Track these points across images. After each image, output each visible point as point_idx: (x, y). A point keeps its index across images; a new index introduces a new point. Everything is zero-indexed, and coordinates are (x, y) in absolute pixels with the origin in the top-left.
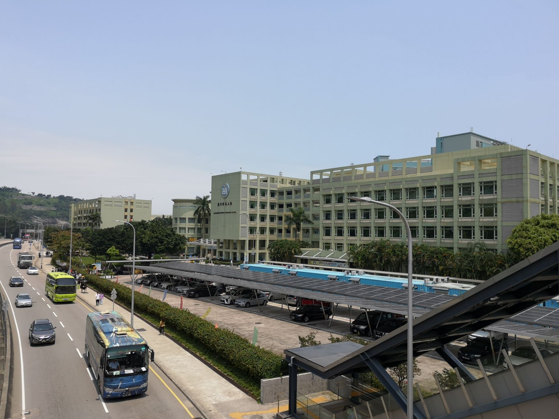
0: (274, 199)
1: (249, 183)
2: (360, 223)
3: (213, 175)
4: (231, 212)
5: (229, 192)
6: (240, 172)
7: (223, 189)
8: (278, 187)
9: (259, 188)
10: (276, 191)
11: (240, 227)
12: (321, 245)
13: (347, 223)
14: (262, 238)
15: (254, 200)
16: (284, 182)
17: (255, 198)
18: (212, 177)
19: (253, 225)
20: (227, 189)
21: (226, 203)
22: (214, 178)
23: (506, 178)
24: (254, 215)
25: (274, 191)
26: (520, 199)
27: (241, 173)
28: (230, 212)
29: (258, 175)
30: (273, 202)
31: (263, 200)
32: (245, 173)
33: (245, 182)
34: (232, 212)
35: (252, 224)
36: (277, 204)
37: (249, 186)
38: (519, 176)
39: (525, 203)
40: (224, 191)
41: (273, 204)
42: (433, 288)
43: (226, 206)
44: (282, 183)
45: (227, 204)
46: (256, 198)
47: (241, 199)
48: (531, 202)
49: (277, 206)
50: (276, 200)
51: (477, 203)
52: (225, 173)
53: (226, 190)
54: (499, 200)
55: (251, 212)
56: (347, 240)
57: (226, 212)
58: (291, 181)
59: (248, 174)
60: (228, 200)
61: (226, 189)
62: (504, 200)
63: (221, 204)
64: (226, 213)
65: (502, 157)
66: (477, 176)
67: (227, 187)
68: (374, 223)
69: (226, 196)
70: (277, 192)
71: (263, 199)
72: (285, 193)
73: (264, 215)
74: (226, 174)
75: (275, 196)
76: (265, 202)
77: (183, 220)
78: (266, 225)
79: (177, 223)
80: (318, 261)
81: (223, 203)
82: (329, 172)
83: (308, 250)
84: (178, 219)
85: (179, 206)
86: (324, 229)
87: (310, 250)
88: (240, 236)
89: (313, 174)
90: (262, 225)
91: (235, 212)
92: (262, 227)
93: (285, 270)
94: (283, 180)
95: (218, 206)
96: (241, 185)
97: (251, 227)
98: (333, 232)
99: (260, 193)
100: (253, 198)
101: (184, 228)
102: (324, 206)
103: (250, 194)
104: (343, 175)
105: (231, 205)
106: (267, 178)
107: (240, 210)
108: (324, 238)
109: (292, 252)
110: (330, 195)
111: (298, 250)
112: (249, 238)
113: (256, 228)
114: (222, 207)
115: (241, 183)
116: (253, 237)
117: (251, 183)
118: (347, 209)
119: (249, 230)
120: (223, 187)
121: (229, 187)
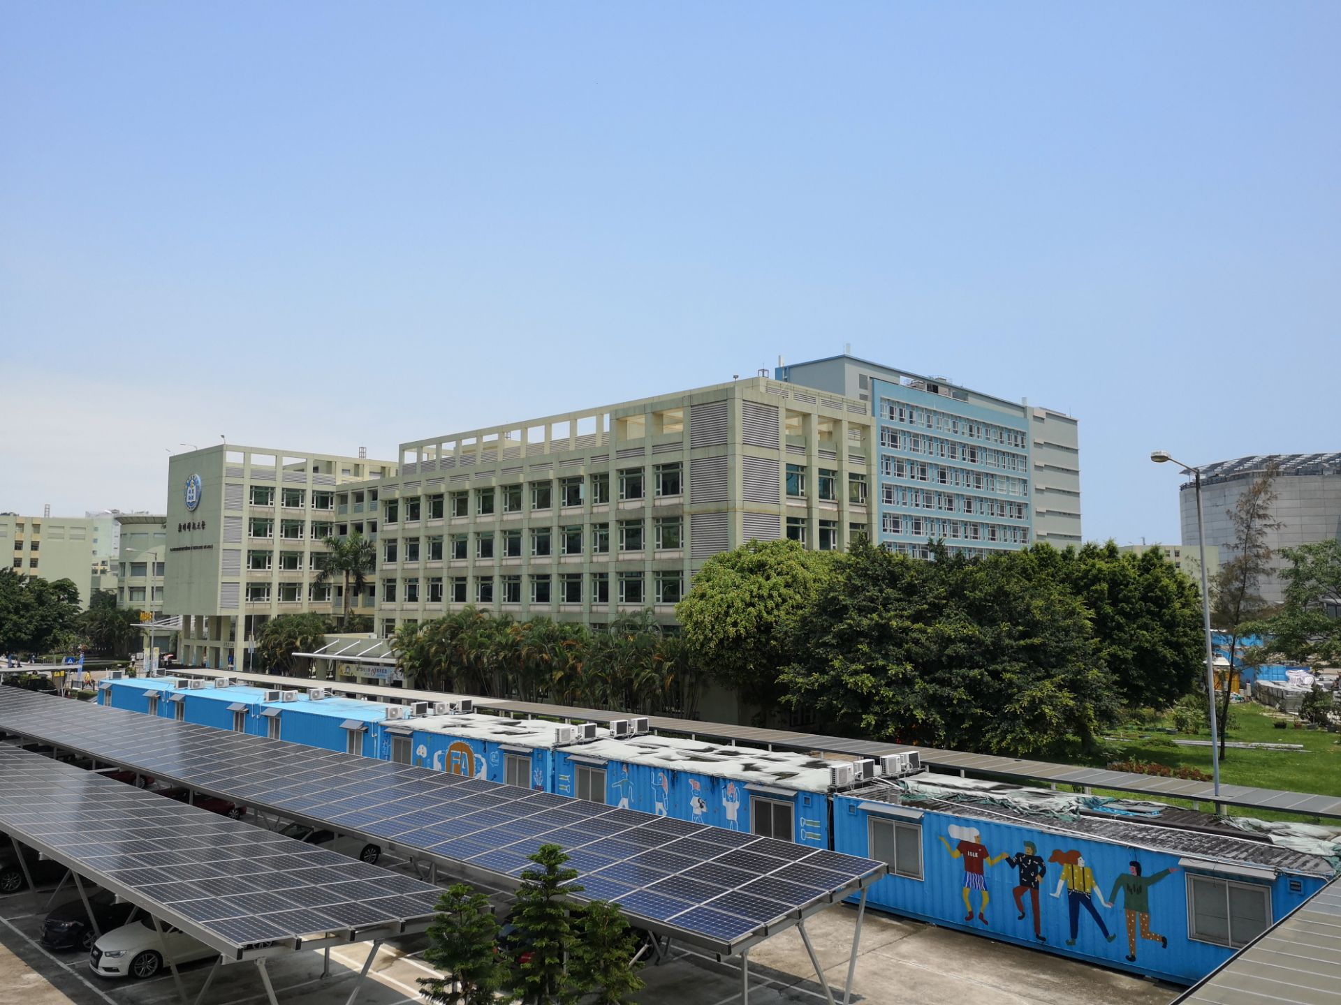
0: (327, 514)
1: (247, 474)
2: (449, 568)
3: (171, 455)
4: (204, 545)
5: (199, 497)
6: (222, 446)
8: (338, 483)
9: (279, 485)
10: (332, 493)
11: (220, 584)
12: (378, 625)
13: (426, 568)
14: (288, 609)
15: (263, 516)
16: (360, 471)
17: (267, 510)
18: (171, 458)
19: (260, 577)
20: (197, 487)
21: (194, 524)
22: (174, 461)
23: (699, 454)
24: (265, 552)
25: (328, 493)
26: (723, 506)
27: (225, 448)
28: (201, 547)
29: (278, 454)
30: (324, 520)
31: (293, 515)
32: (235, 449)
33: (238, 472)
34: (205, 547)
35: (259, 575)
36: (334, 525)
37: (248, 482)
38: (720, 451)
39: (730, 515)
40: (191, 495)
41: (325, 526)
43: (194, 531)
44: (357, 474)
45: (196, 526)
46: (272, 510)
47: (224, 513)
48: (747, 513)
49: (333, 530)
50: (332, 514)
51: (648, 515)
52: (195, 450)
53: (195, 491)
54: (687, 508)
55: (255, 545)
57: (194, 545)
58: (383, 468)
59: (247, 451)
60: (198, 518)
61: (194, 488)
62: (696, 508)
63: (185, 526)
64: (195, 548)
65: (692, 406)
66: (649, 450)
67: (196, 483)
68: (474, 567)
69: (195, 505)
70: (334, 495)
71: (293, 513)
72: (350, 499)
73: (296, 553)
75: (330, 506)
76: (297, 521)
77: (139, 568)
78: (298, 578)
79: (124, 575)
80: (354, 665)
81: (189, 524)
82: (434, 446)
83: (337, 639)
84: (128, 567)
85: (132, 534)
86: (384, 585)
87: (341, 638)
88: (219, 607)
89: (404, 450)
90: (289, 578)
91: (210, 547)
92: (287, 581)
93: (166, 692)
94: (357, 466)
95: (180, 531)
96: (224, 478)
97: (252, 584)
98: (401, 591)
99: (283, 499)
100: (261, 511)
101: (143, 589)
102: (385, 528)
103: (253, 501)
104: (461, 454)
105: (203, 528)
106: (306, 463)
107: (222, 540)
108: (383, 607)
109: (294, 643)
110: (396, 501)
111: (314, 640)
112: (246, 610)
113: (269, 584)
114: (186, 533)
115: (224, 474)
116: (259, 607)
117: (257, 473)
118: (426, 535)
119: (247, 590)
120: (189, 485)
121: (200, 484)
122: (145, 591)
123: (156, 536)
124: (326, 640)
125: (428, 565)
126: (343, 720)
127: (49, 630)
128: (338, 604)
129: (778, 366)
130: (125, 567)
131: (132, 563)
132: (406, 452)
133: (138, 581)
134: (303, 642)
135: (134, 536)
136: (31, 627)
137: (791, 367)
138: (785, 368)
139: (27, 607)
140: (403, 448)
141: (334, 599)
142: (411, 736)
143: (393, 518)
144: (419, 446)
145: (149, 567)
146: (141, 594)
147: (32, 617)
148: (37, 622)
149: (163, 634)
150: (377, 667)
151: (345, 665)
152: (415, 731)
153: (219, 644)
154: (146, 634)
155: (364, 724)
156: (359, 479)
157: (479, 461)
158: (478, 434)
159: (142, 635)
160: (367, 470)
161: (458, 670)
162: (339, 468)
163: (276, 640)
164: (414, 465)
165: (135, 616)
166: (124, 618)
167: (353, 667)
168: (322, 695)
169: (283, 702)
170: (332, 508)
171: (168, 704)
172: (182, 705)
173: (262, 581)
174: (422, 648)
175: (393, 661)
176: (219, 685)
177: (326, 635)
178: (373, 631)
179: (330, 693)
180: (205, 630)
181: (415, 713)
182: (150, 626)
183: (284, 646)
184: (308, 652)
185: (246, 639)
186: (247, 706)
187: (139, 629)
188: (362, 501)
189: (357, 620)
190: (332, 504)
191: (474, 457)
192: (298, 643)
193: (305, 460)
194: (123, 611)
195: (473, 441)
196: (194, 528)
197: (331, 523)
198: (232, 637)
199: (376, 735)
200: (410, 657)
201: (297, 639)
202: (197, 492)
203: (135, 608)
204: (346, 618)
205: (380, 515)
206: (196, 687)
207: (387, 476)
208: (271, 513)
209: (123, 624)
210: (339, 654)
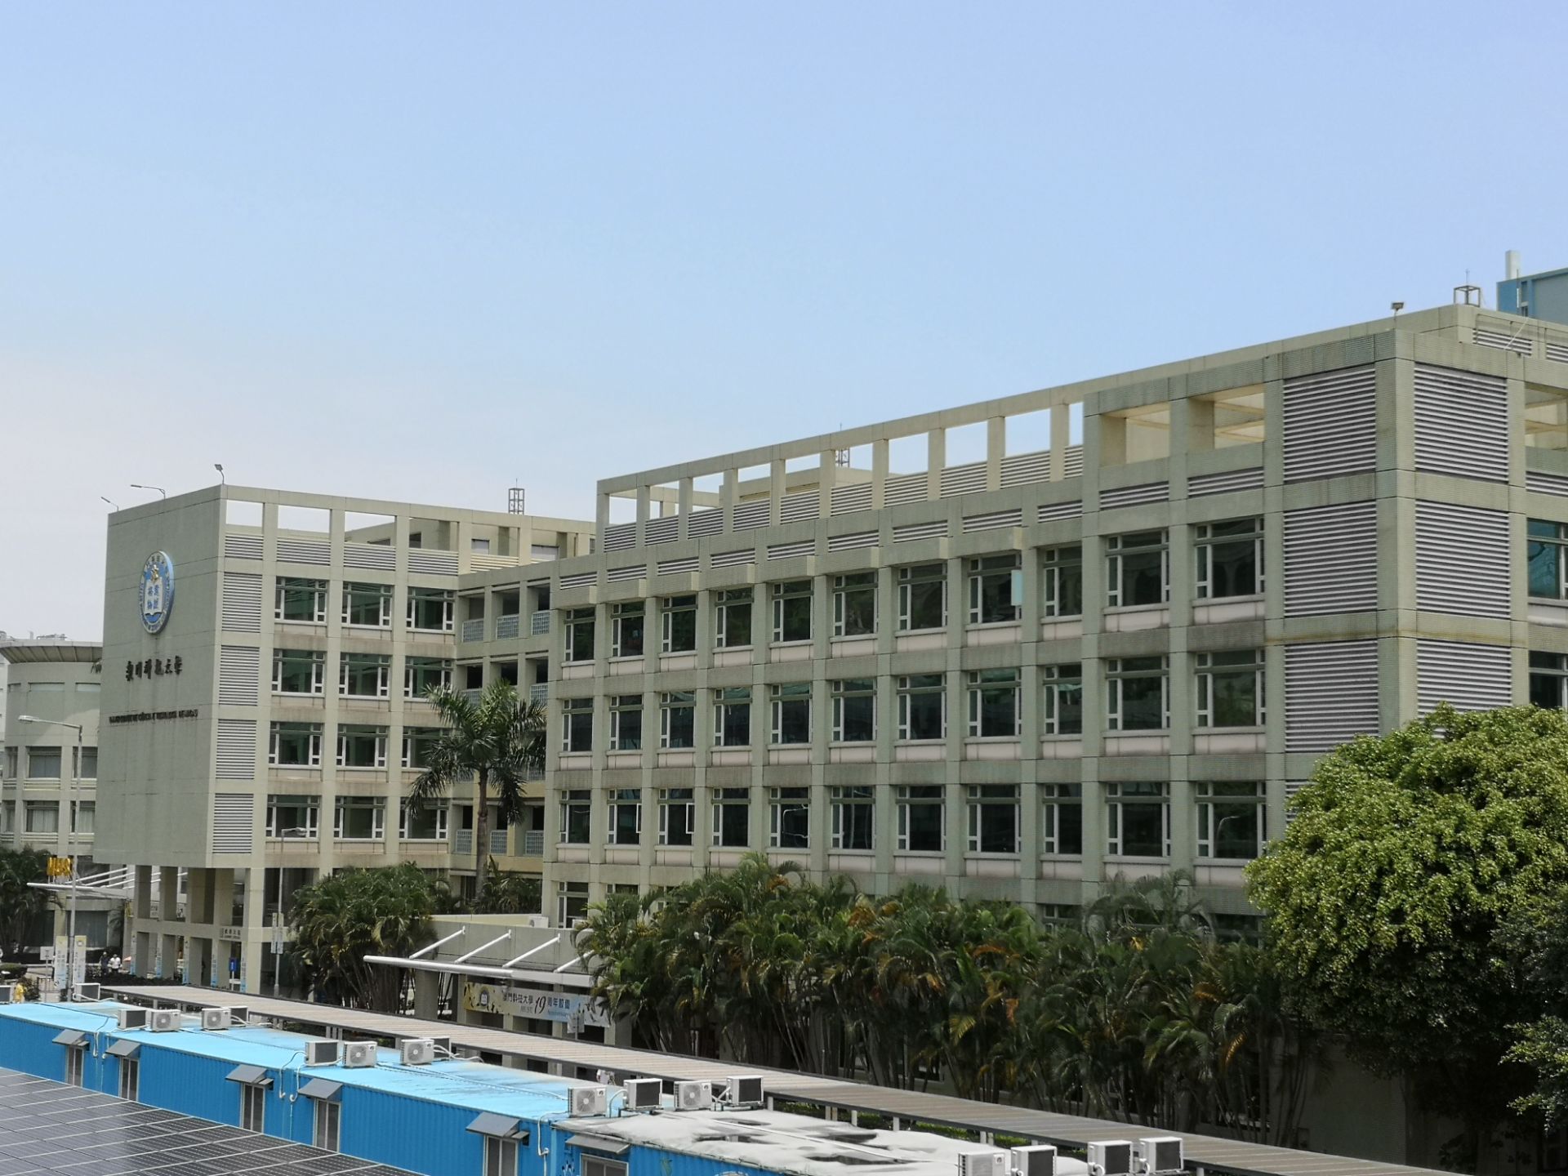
0: (439, 640)
1: (270, 552)
2: (710, 766)
3: (114, 510)
4: (178, 709)
5: (170, 604)
6: (217, 489)
7: (149, 584)
8: (464, 570)
9: (337, 575)
10: (451, 593)
11: (212, 798)
13: (657, 767)
14: (354, 856)
15: (304, 646)
16: (512, 543)
17: (310, 631)
18: (111, 516)
19: (295, 783)
20: (166, 581)
21: (159, 663)
22: (118, 521)
23: (1304, 496)
24: (307, 725)
25: (440, 592)
26: (1365, 623)
27: (222, 494)
28: (172, 715)
29: (336, 506)
30: (432, 653)
31: (366, 642)
32: (246, 494)
33: (249, 546)
34: (182, 714)
35: (294, 779)
36: (454, 666)
37: (271, 569)
38: (1358, 489)
39: (1385, 644)
40: (152, 598)
41: (435, 667)
42: (573, 1140)
43: (160, 678)
44: (504, 549)
45: (164, 668)
46: (321, 631)
47: (221, 638)
48: (1428, 641)
49: (453, 676)
50: (450, 640)
51: (1178, 645)
52: (159, 497)
53: (160, 590)
54: (1274, 629)
55: (287, 709)
56: (655, 863)
57: (159, 711)
58: (562, 535)
59: (270, 500)
60: (167, 650)
61: (160, 582)
62: (1297, 628)
63: (139, 666)
64: (161, 716)
65: (1286, 380)
66: (1179, 488)
67: (163, 571)
69: (161, 620)
70: (456, 597)
71: (366, 637)
72: (490, 606)
73: (371, 729)
74: (165, 501)
75: (445, 622)
76: (375, 657)
77: (45, 758)
78: (378, 785)
79: (15, 775)
80: (497, 988)
81: (149, 663)
82: (675, 485)
83: (459, 926)
84: (23, 757)
85: (30, 684)
86: (564, 805)
87: (468, 925)
88: (209, 849)
89: (607, 495)
90: (357, 784)
91: (191, 714)
92: (353, 793)
94: (504, 530)
95: (129, 678)
96: (220, 561)
97: (280, 798)
98: (601, 819)
99: (345, 607)
100: (300, 633)
101: (53, 806)
102: (566, 674)
103: (282, 611)
104: (736, 501)
105: (178, 672)
106: (395, 524)
107: (216, 699)
108: (561, 855)
109: (368, 934)
110: (590, 612)
111: (412, 927)
112: (267, 855)
113: (316, 798)
114: (143, 683)
115: (221, 552)
116: (294, 851)
117: (292, 548)
118: (659, 689)
119: (270, 811)
120: (147, 575)
121: (171, 573)
122: (57, 811)
123: (81, 688)
124: (439, 930)
125: (662, 761)
126: (475, 1113)
128: (461, 847)
129: (1503, 279)
130: (16, 756)
131: (31, 749)
132: (611, 499)
133: (42, 788)
134: (389, 931)
135: (33, 687)
137: (1537, 280)
138: (1523, 283)
140: (607, 489)
141: (453, 835)
142: (625, 1155)
143: (583, 650)
144: (641, 484)
145: (67, 756)
146: (50, 816)
149: (94, 906)
150: (548, 994)
151: (479, 986)
152: (634, 1146)
153: (212, 932)
154: (60, 905)
155: (521, 1124)
156: (509, 561)
157: (776, 518)
158: (776, 454)
159: (51, 906)
160: (526, 541)
161: (729, 1006)
162: (465, 535)
163: (329, 925)
164: (629, 529)
165: (36, 864)
166: (16, 867)
167: (496, 991)
168: (428, 1055)
169: (345, 1067)
170: (449, 627)
171: (104, 1062)
172: (134, 1065)
173: (300, 792)
174: (649, 952)
175: (584, 981)
176: (211, 1023)
177: (438, 918)
178: (538, 911)
179: (446, 1049)
180: (182, 898)
181: (633, 1104)
182: (67, 887)
183: (347, 939)
184: (399, 956)
185: (267, 922)
186: (268, 1072)
187: (45, 894)
188: (516, 611)
189: (504, 884)
190: (449, 618)
191: (765, 509)
192: (377, 934)
193: (391, 519)
194: (13, 854)
195: (762, 471)
196: (158, 671)
197: (449, 661)
198: (238, 916)
199: (547, 1151)
200: (623, 971)
201: (373, 924)
202: (166, 592)
203: (36, 848)
204: (481, 878)
205: (554, 642)
206: (162, 1028)
207: (570, 553)
208: (320, 640)
209: (14, 883)
210: (465, 962)
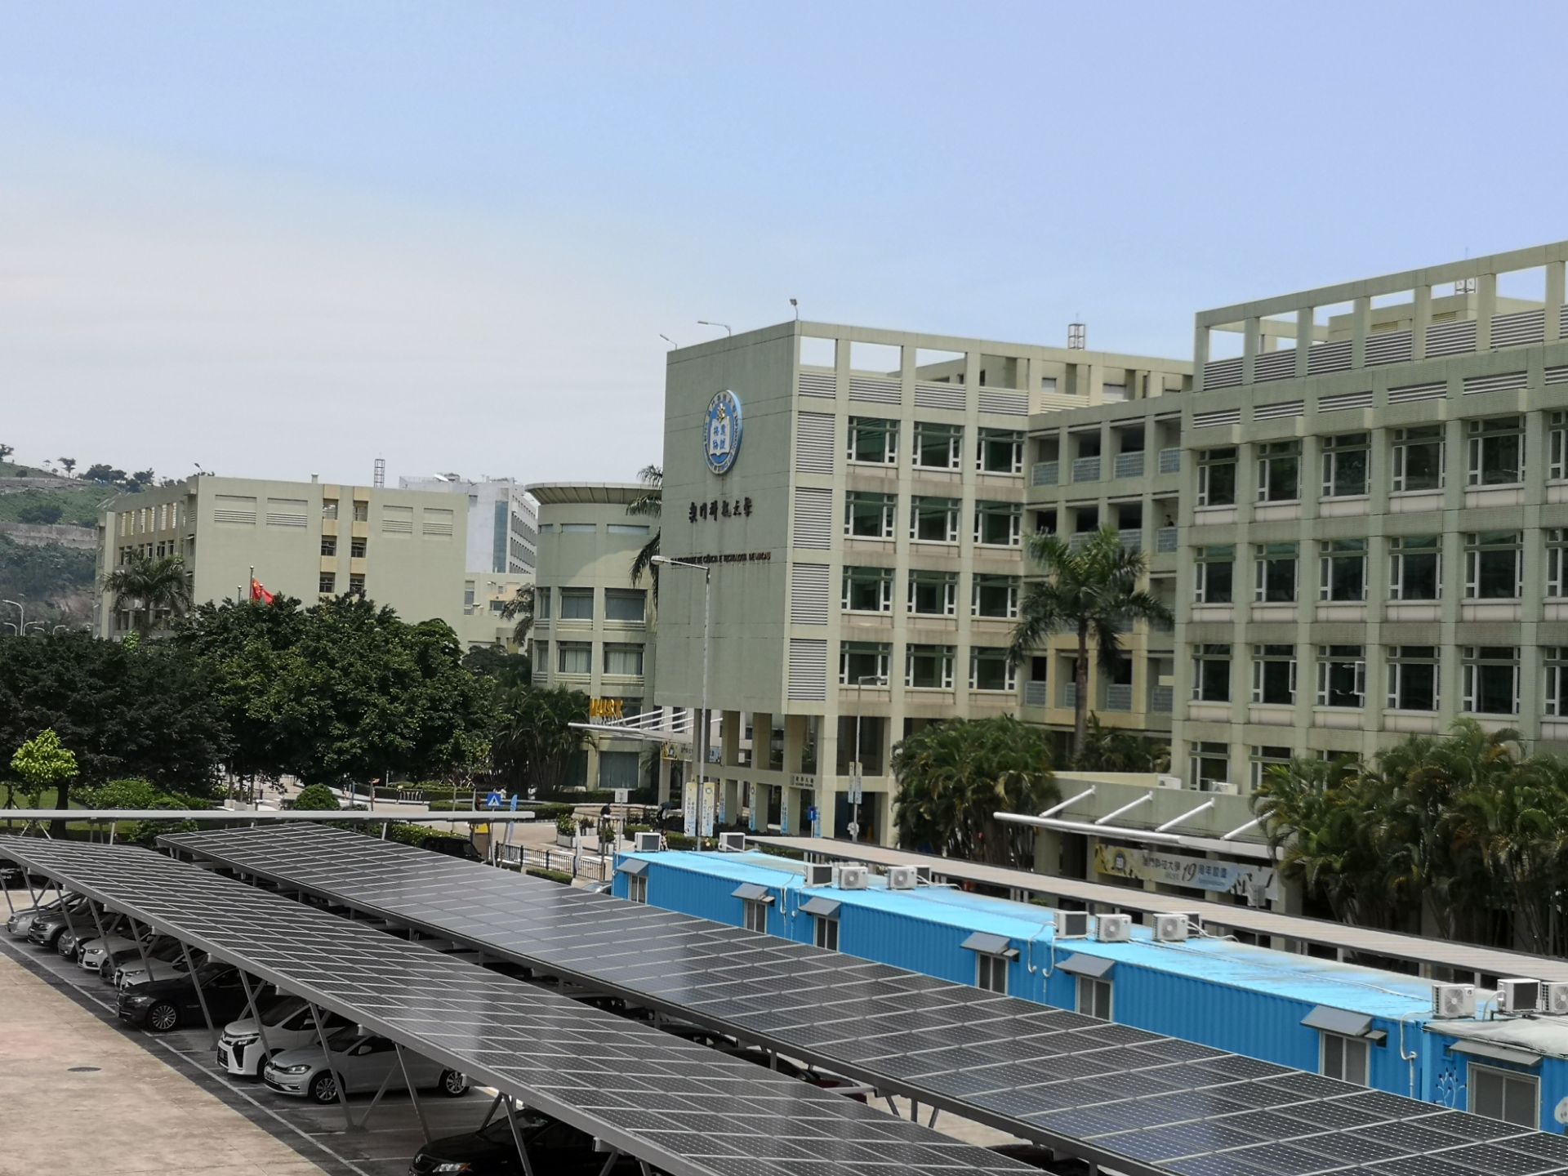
0: (1008, 483)
1: (843, 391)
2: (1385, 621)
3: (673, 348)
4: (748, 552)
5: (738, 445)
6: (790, 326)
7: (715, 423)
8: (1034, 410)
9: (908, 415)
10: (1020, 433)
11: (787, 643)
12: (1179, 753)
13: (1316, 621)
14: (925, 706)
15: (875, 488)
16: (1080, 382)
17: (881, 473)
18: (670, 354)
19: (867, 630)
20: (734, 420)
21: (726, 505)
22: (678, 360)
24: (878, 571)
25: (1010, 433)
27: (797, 331)
28: (742, 558)
29: (906, 342)
30: (1002, 497)
31: (936, 484)
32: (819, 330)
33: (822, 384)
34: (752, 557)
35: (866, 625)
36: (1023, 510)
37: (844, 408)
40: (719, 438)
41: (1004, 511)
42: (1458, 1046)
43: (727, 520)
44: (1071, 388)
45: (731, 508)
46: (892, 473)
47: (796, 479)
49: (1023, 522)
50: (1019, 484)
52: (725, 334)
53: (728, 430)
55: (859, 553)
56: (1313, 725)
57: (727, 552)
58: (1131, 373)
59: (842, 337)
60: (735, 491)
61: (727, 422)
63: (704, 507)
64: (729, 558)
67: (731, 411)
68: (1460, 621)
69: (728, 461)
70: (1025, 439)
71: (936, 479)
72: (1065, 448)
74: (730, 338)
75: (1014, 464)
76: (945, 500)
77: (577, 599)
78: (949, 633)
79: (547, 616)
81: (714, 504)
82: (1292, 317)
83: (1089, 785)
84: (556, 598)
85: (562, 525)
86: (1197, 660)
87: (1099, 785)
88: (785, 695)
89: (1208, 328)
90: (928, 632)
91: (764, 557)
92: (923, 641)
93: (790, 891)
94: (1072, 367)
95: (693, 519)
96: (795, 399)
97: (853, 644)
98: (1244, 675)
99: (915, 447)
100: (871, 475)
101: (585, 647)
102: (1200, 519)
103: (854, 451)
104: (1368, 332)
105: (748, 514)
106: (966, 359)
107: (790, 543)
108: (1194, 713)
109: (991, 789)
110: (1231, 452)
111: (1036, 782)
112: (840, 703)
113: (888, 646)
114: (709, 525)
115: (796, 391)
116: (867, 699)
117: (861, 387)
118: (1319, 537)
119: (842, 657)
120: (713, 415)
121: (739, 412)
122: (590, 652)
123: (612, 530)
124: (1064, 791)
126: (1303, 1005)
127: (446, 731)
128: (1037, 700)
130: (548, 597)
131: (564, 589)
132: (1211, 331)
133: (574, 629)
134: (1013, 787)
135: (565, 528)
136: (414, 723)
139: (401, 677)
140: (1207, 322)
141: (1023, 686)
142: (1536, 1068)
143: (1221, 490)
144: (1250, 315)
145: (599, 599)
146: (583, 657)
147: (413, 700)
148: (424, 711)
149: (628, 748)
150: (1199, 861)
153: (783, 779)
154: (594, 744)
156: (1076, 401)
157: (1420, 349)
158: (1421, 280)
159: (585, 746)
160: (1098, 378)
162: (1037, 372)
163: (949, 778)
164: (1235, 365)
165: (577, 705)
166: (553, 706)
169: (1098, 941)
170: (1018, 469)
173: (872, 638)
175: (1261, 851)
177: (1060, 775)
178: (1166, 769)
180: (745, 744)
181: (1510, 1007)
182: (603, 730)
183: (969, 794)
184: (1033, 815)
185: (842, 769)
186: (1011, 943)
187: (581, 734)
188: (1097, 452)
189: (1107, 741)
190: (1019, 461)
191: (1408, 338)
192: (1000, 789)
193: (962, 355)
194: (550, 694)
195: (1406, 297)
196: (726, 513)
197: (1018, 505)
198: (810, 766)
199: (1414, 1055)
200: (1319, 844)
201: (995, 779)
202: (733, 431)
203: (571, 689)
204: (1080, 736)
205: (1188, 483)
206: (850, 885)
207: (1139, 392)
208: (891, 482)
209: (552, 722)
210: (1106, 824)
